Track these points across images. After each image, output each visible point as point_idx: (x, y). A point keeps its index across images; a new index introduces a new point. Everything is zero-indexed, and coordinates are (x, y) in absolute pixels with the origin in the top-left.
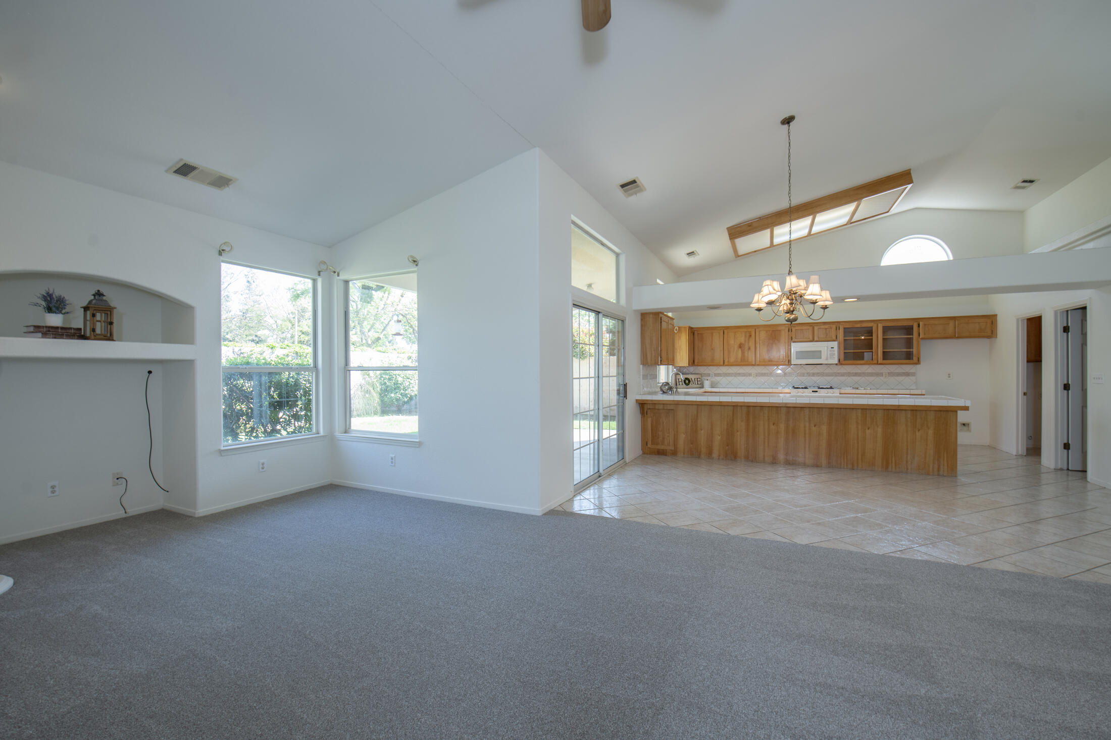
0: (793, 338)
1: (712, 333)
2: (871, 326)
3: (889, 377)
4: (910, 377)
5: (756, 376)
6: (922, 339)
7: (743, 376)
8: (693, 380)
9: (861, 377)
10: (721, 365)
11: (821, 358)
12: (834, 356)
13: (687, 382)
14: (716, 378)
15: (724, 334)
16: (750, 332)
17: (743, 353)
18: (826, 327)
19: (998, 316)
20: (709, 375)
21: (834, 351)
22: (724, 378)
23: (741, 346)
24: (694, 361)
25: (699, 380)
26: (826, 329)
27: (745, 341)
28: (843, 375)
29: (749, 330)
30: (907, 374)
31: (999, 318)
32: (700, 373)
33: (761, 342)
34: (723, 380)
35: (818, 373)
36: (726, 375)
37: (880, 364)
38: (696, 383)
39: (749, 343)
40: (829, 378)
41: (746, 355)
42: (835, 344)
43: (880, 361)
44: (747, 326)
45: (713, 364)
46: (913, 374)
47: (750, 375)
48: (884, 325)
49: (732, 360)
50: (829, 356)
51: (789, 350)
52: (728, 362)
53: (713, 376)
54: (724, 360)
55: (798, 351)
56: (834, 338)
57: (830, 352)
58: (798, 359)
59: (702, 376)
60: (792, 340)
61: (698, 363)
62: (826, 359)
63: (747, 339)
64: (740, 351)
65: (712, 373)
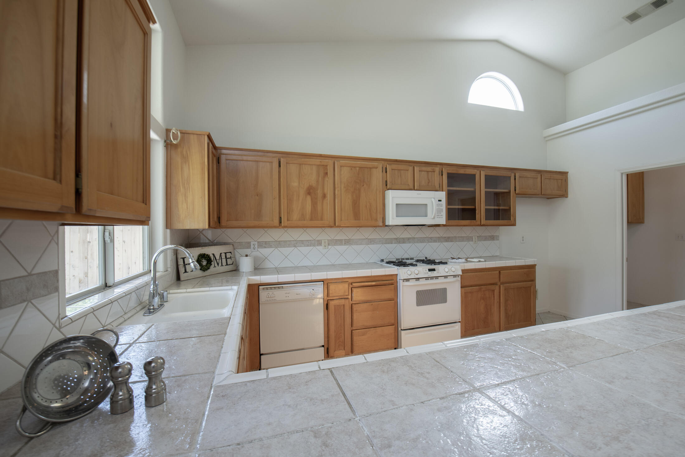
0: (388, 182)
1: (258, 163)
2: (474, 173)
3: (479, 242)
6: (517, 194)
7: (308, 246)
8: (218, 257)
10: (275, 227)
11: (426, 216)
13: (204, 263)
14: (261, 250)
15: (280, 166)
16: (325, 167)
17: (314, 204)
18: (429, 169)
19: (569, 174)
20: (248, 245)
21: (442, 206)
23: (310, 191)
24: (219, 218)
25: (228, 255)
26: (428, 172)
27: (318, 181)
29: (325, 162)
30: (493, 238)
31: (569, 175)
32: (230, 241)
33: (343, 186)
34: (273, 256)
35: (409, 239)
37: (484, 225)
38: (224, 263)
39: (323, 186)
41: (319, 208)
42: (442, 195)
43: (483, 221)
44: (320, 156)
46: (497, 238)
48: (487, 174)
49: (295, 216)
50: (436, 213)
51: (383, 200)
52: (288, 220)
53: (258, 248)
54: (281, 218)
55: (396, 204)
56: (437, 187)
57: (437, 207)
58: (397, 216)
59: (234, 249)
60: (386, 185)
61: (227, 221)
62: (432, 217)
63: (320, 178)
64: (309, 198)
65: (258, 242)
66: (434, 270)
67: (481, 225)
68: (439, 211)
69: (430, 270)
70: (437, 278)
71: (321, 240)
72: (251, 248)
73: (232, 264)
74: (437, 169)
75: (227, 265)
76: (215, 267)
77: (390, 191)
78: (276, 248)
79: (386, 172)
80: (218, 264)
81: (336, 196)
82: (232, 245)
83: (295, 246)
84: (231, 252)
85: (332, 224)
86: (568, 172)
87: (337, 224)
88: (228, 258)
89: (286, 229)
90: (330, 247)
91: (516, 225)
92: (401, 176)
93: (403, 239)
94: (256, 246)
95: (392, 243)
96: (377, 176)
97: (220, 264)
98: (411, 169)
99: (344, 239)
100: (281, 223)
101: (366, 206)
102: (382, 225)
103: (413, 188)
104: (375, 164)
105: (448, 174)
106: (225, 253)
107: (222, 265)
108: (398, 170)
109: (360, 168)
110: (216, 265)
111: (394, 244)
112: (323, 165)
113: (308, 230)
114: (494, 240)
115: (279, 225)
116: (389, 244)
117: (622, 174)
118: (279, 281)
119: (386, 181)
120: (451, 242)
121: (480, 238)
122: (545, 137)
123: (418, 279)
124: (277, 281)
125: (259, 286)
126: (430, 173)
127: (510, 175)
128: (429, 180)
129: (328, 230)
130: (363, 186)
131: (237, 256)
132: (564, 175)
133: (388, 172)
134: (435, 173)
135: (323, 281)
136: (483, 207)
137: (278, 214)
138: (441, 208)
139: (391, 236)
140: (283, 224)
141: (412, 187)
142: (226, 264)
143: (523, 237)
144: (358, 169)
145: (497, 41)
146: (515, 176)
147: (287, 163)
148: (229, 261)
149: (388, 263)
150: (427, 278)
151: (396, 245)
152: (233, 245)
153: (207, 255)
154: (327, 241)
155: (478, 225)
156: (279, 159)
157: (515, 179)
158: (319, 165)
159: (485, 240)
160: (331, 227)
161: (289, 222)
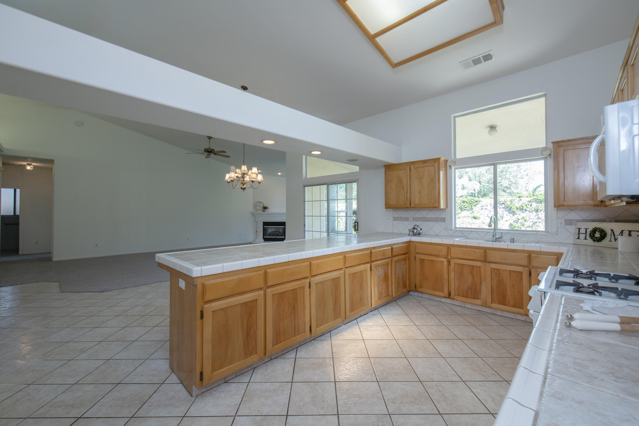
13: (598, 236)
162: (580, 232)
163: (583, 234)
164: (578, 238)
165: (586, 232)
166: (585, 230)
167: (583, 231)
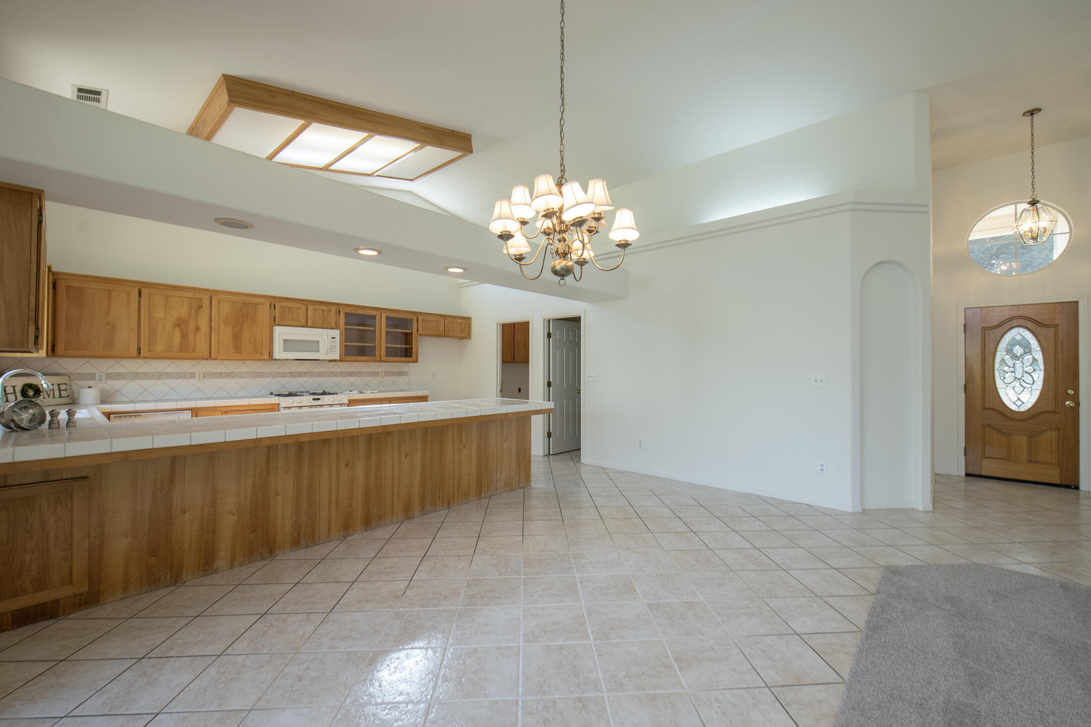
0: (277, 319)
1: (110, 292)
2: (375, 314)
3: (385, 377)
4: (403, 377)
5: (204, 377)
6: (419, 335)
7: (176, 378)
9: (357, 378)
10: (132, 358)
11: (319, 352)
12: (335, 350)
13: (31, 393)
14: (110, 382)
15: (140, 296)
16: (200, 300)
17: (184, 336)
18: (325, 308)
20: (92, 377)
21: (335, 342)
22: (132, 382)
23: (180, 323)
25: (63, 387)
26: (323, 311)
27: (189, 314)
28: (336, 375)
29: (199, 296)
30: (401, 374)
33: (221, 320)
34: (128, 387)
35: (306, 373)
36: (136, 376)
38: (57, 395)
39: (197, 319)
40: (319, 380)
41: (191, 340)
42: (336, 333)
43: (383, 358)
44: (194, 289)
45: (109, 352)
46: (406, 374)
47: (192, 375)
48: (388, 315)
49: (159, 347)
50: (329, 348)
51: (270, 335)
52: (149, 351)
53: (106, 380)
54: (140, 348)
55: (284, 340)
56: (334, 325)
57: (330, 344)
58: (284, 351)
59: (71, 381)
60: (275, 321)
61: (65, 350)
62: (325, 353)
63: (193, 311)
64: (177, 332)
65: (106, 373)
66: (319, 399)
67: (381, 361)
68: (332, 348)
69: (314, 399)
70: (321, 406)
71: (195, 373)
72: (95, 380)
73: (68, 396)
74: (334, 309)
75: (61, 397)
76: (44, 398)
77: (277, 327)
78: (132, 380)
79: (275, 308)
80: (49, 396)
81: (213, 330)
82: (67, 377)
83: (159, 379)
84: (66, 384)
85: (207, 356)
86: (471, 318)
87: (213, 357)
88: (63, 390)
89: (146, 360)
90: (205, 380)
91: (419, 361)
92: (292, 313)
93: (299, 373)
94: (104, 378)
95: (285, 377)
96: (264, 313)
97: (51, 396)
98: (304, 307)
99: (225, 373)
100: (140, 353)
101: (250, 340)
102: (268, 359)
103: (305, 325)
104: (262, 300)
105: (346, 314)
106: (59, 385)
107: (54, 397)
108: (289, 307)
109: (243, 303)
110: (46, 396)
111: (288, 377)
112: (197, 298)
113: (177, 362)
114: (403, 375)
115: (138, 355)
116: (281, 377)
117: (497, 324)
118: (136, 410)
119: (275, 317)
120: (355, 376)
121: (387, 374)
122: (459, 285)
123: (301, 407)
124: (133, 410)
125: (110, 414)
126: (326, 312)
127: (412, 318)
128: (324, 318)
129: (203, 362)
130: (247, 320)
131: (74, 387)
132: (467, 320)
133: (276, 309)
134: (332, 312)
135: (191, 410)
136: (383, 345)
137: (136, 344)
138: (335, 344)
139: (284, 369)
140: (142, 355)
141: (304, 323)
142: (59, 396)
143: (434, 374)
144: (240, 304)
145: (410, 192)
146: (418, 319)
147: (150, 294)
148: (64, 393)
149: (275, 395)
150: (311, 406)
151: (289, 379)
152: (69, 376)
153: (35, 385)
154: (202, 374)
155: (378, 361)
156: (139, 289)
157: (418, 321)
158: (192, 298)
159: (392, 376)
160: (206, 359)
161: (150, 353)
162: (7, 392)
163: (11, 393)
164: (7, 401)
165: (14, 390)
166: (12, 388)
167: (9, 390)
